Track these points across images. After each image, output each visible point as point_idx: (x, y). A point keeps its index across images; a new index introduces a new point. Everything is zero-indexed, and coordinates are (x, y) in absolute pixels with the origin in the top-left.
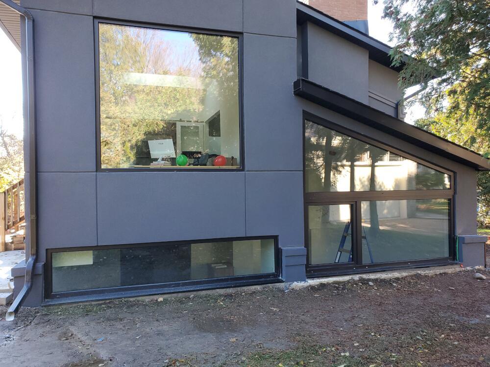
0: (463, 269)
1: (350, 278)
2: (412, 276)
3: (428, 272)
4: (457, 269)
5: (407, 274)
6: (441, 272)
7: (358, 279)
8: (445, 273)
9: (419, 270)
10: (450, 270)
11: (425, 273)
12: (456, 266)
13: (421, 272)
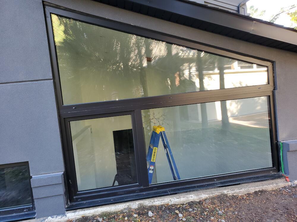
0: (290, 183)
1: (126, 207)
2: (213, 198)
3: (238, 191)
4: (280, 184)
5: (207, 196)
6: (257, 190)
7: (136, 207)
8: (262, 192)
9: (225, 189)
10: (270, 186)
11: (233, 192)
12: (279, 180)
13: (229, 191)
